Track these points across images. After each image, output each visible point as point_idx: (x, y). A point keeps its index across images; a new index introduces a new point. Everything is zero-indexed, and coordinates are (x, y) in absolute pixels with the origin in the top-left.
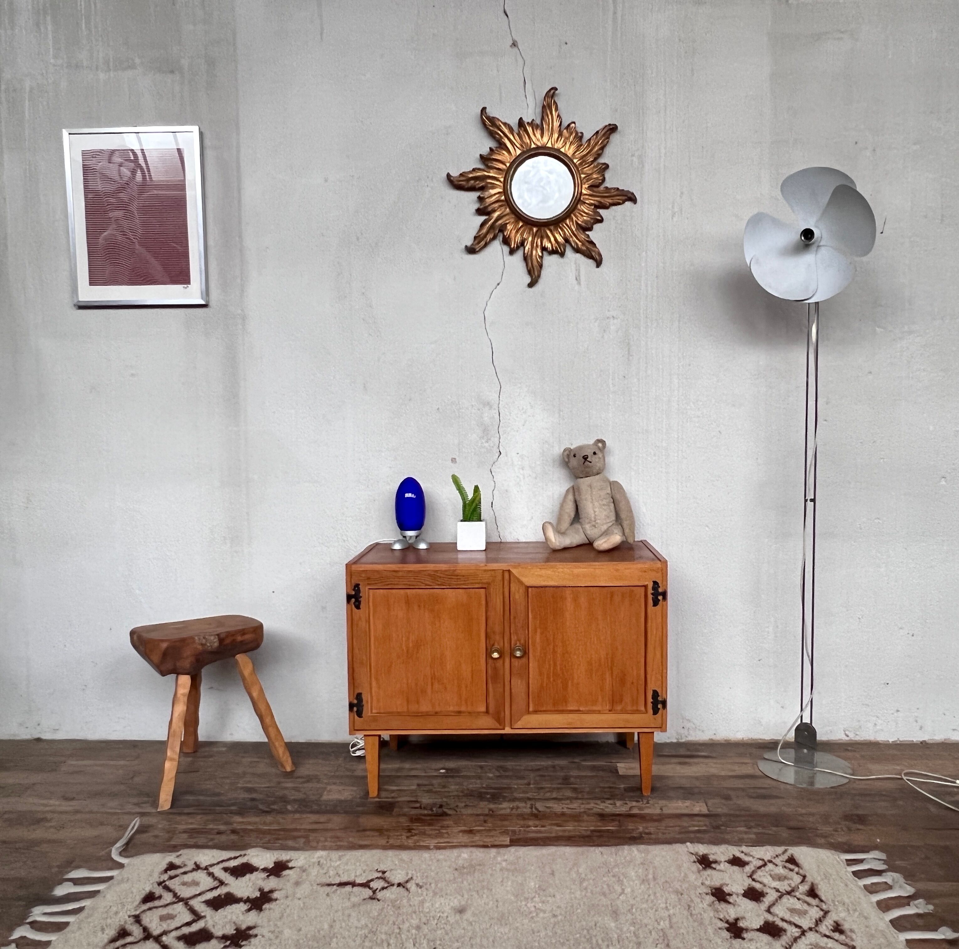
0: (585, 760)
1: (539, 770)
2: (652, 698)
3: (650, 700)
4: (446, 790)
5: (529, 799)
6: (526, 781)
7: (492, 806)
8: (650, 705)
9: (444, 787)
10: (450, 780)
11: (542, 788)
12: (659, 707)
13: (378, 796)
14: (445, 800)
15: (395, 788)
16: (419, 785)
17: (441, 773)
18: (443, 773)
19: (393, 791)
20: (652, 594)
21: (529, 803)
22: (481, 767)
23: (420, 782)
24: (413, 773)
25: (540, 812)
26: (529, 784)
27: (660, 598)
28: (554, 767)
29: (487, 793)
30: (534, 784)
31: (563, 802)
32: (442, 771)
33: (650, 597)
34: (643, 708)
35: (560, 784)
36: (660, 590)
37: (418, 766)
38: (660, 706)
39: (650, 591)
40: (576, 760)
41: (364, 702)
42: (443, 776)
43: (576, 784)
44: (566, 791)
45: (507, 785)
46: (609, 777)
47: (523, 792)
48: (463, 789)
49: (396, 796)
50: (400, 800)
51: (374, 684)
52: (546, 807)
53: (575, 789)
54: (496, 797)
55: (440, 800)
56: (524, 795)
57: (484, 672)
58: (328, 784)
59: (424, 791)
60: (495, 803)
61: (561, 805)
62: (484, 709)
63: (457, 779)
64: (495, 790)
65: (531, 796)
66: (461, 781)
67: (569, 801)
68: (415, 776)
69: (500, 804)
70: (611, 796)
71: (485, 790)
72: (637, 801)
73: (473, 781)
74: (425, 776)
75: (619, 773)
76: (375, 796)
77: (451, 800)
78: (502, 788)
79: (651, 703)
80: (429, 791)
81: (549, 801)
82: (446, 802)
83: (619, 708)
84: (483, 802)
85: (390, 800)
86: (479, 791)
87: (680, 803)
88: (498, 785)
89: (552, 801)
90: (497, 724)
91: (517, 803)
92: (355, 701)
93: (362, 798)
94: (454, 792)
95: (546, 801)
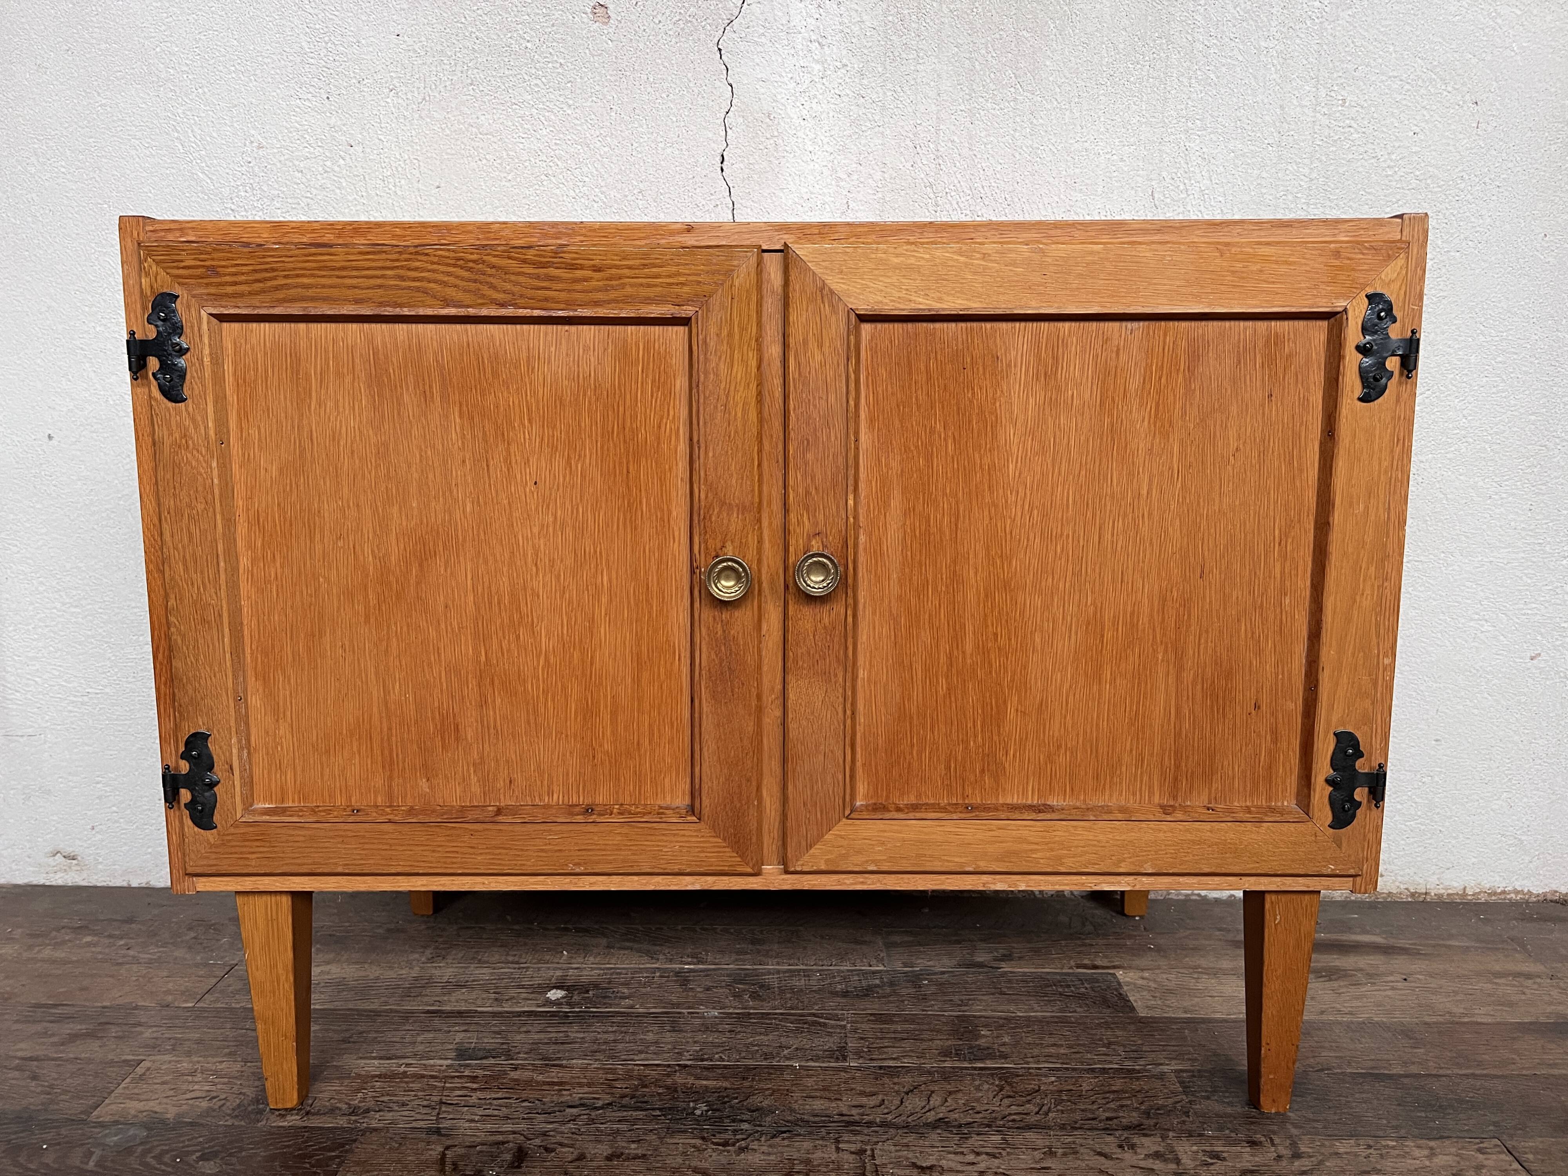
0: (1007, 957)
1: (867, 993)
2: (1333, 765)
3: (1323, 769)
4: (554, 1075)
5: (850, 1124)
6: (831, 1043)
7: (712, 1158)
8: (1321, 793)
9: (549, 1062)
10: (574, 1032)
11: (893, 1072)
12: (1357, 797)
13: (303, 1105)
14: (541, 1123)
15: (374, 1066)
16: (462, 1053)
17: (549, 1003)
18: (557, 1003)
19: (366, 1079)
20: (1359, 348)
21: (851, 1143)
22: (683, 979)
23: (471, 1039)
24: (456, 1002)
26: (841, 1054)
27: (1393, 365)
28: (915, 979)
29: (697, 1094)
30: (859, 1054)
31: (975, 1141)
32: (555, 995)
33: (1352, 361)
34: (1289, 803)
35: (946, 1053)
36: (1395, 332)
37: (484, 973)
38: (1360, 794)
39: (1353, 335)
40: (981, 957)
41: (219, 772)
42: (553, 1014)
43: (1004, 1056)
44: (978, 1089)
45: (766, 1056)
46: (1107, 1025)
47: (825, 1089)
48: (613, 1071)
49: (371, 1104)
50: (374, 1124)
51: (255, 701)
52: (914, 1165)
53: (1006, 1076)
54: (726, 1112)
55: (522, 1126)
56: (827, 1104)
57: (683, 655)
58: (154, 1047)
59: (474, 1079)
60: (725, 1144)
61: (971, 1158)
62: (681, 800)
63: (598, 1026)
64: (725, 1078)
65: (854, 1111)
66: (611, 1037)
67: (997, 1138)
68: (460, 1014)
69: (742, 1150)
70: (1147, 1114)
71: (691, 1080)
72: (1253, 1143)
73: (650, 1037)
74: (495, 1015)
75: (1133, 1009)
76: (289, 1106)
77: (563, 1123)
78: (748, 1069)
79: (1327, 781)
80: (492, 1081)
81: (922, 1136)
82: (545, 1134)
83: (1198, 800)
84: (679, 1139)
85: (342, 1122)
86: (669, 1081)
87: (1417, 1153)
88: (736, 1056)
89: (934, 1136)
90: (730, 857)
91: (807, 1145)
92: (184, 767)
93: (240, 1112)
94: (581, 1085)
95: (911, 1138)
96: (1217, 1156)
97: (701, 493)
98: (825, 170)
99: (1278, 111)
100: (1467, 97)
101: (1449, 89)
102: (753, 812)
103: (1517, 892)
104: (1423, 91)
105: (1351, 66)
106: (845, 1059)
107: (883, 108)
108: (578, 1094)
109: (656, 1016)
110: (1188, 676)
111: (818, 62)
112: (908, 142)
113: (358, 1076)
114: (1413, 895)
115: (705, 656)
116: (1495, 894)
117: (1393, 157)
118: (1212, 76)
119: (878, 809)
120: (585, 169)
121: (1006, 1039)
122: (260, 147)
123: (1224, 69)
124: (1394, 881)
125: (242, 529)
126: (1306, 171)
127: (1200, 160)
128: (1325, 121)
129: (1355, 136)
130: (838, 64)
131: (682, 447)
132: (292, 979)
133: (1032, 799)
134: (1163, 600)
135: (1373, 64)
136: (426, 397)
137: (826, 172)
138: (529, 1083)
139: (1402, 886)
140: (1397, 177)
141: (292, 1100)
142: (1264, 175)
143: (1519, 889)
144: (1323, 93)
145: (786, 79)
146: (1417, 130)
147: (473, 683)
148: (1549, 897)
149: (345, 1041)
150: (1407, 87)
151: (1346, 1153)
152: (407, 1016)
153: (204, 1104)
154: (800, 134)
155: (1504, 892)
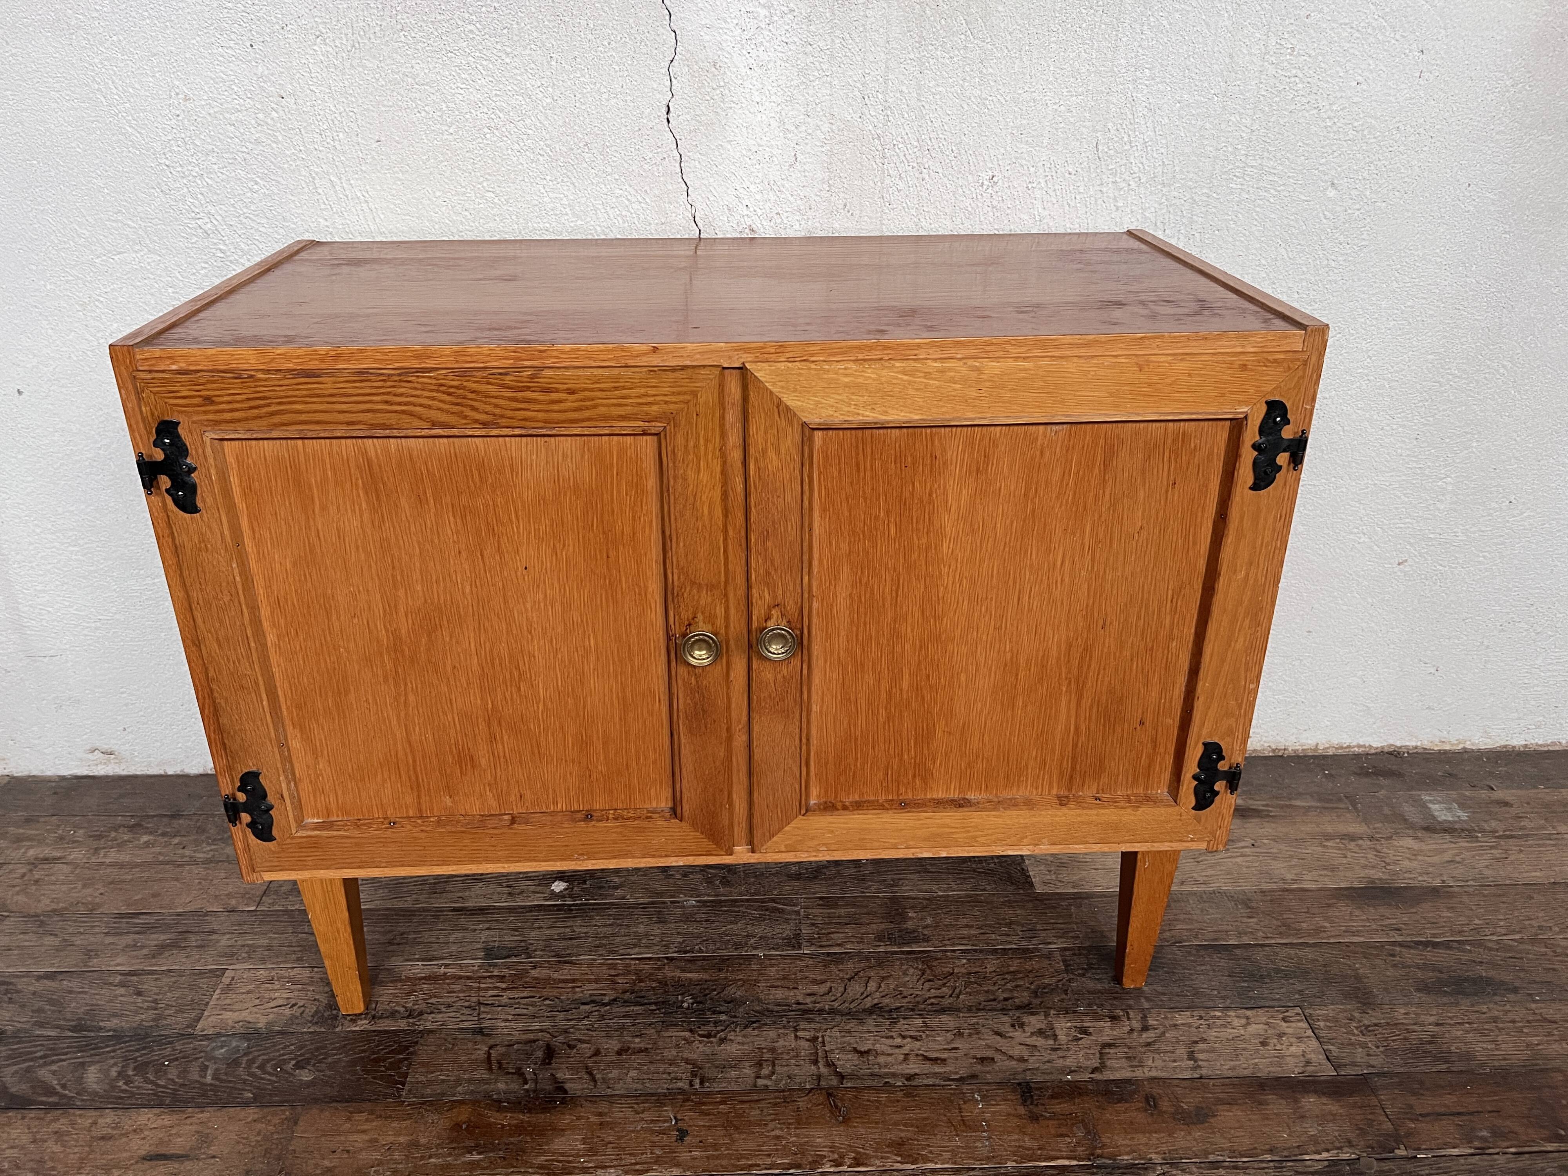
2: (1200, 765)
3: (1191, 767)
4: (566, 972)
5: (806, 1013)
6: (787, 930)
7: (699, 1049)
8: (1188, 785)
9: (563, 960)
10: (579, 927)
11: (837, 959)
12: (1217, 787)
13: (369, 1012)
14: (561, 1020)
15: (418, 969)
16: (490, 953)
17: (554, 895)
18: (561, 895)
19: (415, 982)
20: (1255, 447)
21: (806, 1031)
23: (494, 937)
25: (841, 1077)
26: (795, 941)
27: (1283, 459)
29: (684, 987)
30: (811, 941)
31: (902, 1024)
32: (558, 886)
33: (1248, 455)
34: (1162, 791)
35: (880, 938)
36: (1287, 433)
38: (1219, 786)
39: (1251, 435)
41: (271, 799)
42: (559, 908)
43: (927, 939)
44: (905, 974)
45: (737, 946)
46: (1010, 904)
47: (784, 978)
48: (613, 966)
49: (422, 1006)
50: (429, 1025)
51: (295, 744)
52: (855, 1050)
53: (927, 959)
54: (708, 1004)
55: (547, 1024)
56: (787, 993)
57: (662, 699)
58: (231, 955)
59: (502, 978)
60: (708, 1036)
61: (898, 1041)
62: (665, 804)
63: (598, 920)
64: (704, 969)
65: (809, 1000)
66: (609, 930)
67: (919, 1022)
68: (482, 911)
69: (723, 1040)
70: (1035, 993)
71: (678, 974)
72: (1114, 1018)
73: (641, 929)
74: (511, 910)
75: (1031, 884)
76: (358, 1012)
77: (580, 1020)
78: (723, 960)
79: (1195, 777)
80: (517, 980)
81: (861, 1022)
82: (566, 1031)
83: (1089, 792)
84: (672, 1032)
85: (402, 1025)
86: (660, 975)
87: (1236, 1022)
88: (712, 947)
89: (870, 1022)
90: (706, 844)
91: (772, 1034)
92: (241, 797)
93: (318, 1018)
94: (590, 982)
95: (852, 1024)
96: (1085, 1031)
97: (675, 577)
98: (772, 121)
99: (1227, 60)
100: (1414, 46)
101: (1398, 37)
102: (725, 815)
103: (1359, 746)
104: (1372, 39)
105: (1303, 13)
106: (800, 948)
107: (832, 55)
108: (588, 990)
109: (644, 906)
110: (1086, 702)
111: (764, 6)
112: (857, 93)
113: (408, 979)
114: (1274, 751)
115: (682, 701)
116: (1342, 748)
117: (1334, 108)
118: (1165, 23)
119: (829, 807)
120: (528, 121)
121: (929, 921)
122: (186, 99)
123: (1177, 15)
124: (1259, 741)
125: (265, 612)
126: (1248, 122)
127: (1145, 111)
128: (1272, 70)
129: (1300, 86)
130: (785, 9)
131: (655, 536)
132: (349, 930)
133: (954, 795)
134: (1070, 646)
135: (1326, 10)
136: (421, 500)
137: (774, 124)
138: (548, 981)
139: (1266, 745)
140: (1335, 128)
141: (360, 1008)
142: (1208, 126)
143: (1362, 743)
144: (1273, 41)
145: (731, 26)
146: (1360, 79)
147: (482, 725)
148: (1386, 750)
149: (390, 943)
150: (1357, 34)
151: (1183, 1024)
152: (437, 913)
153: (287, 1012)
154: (746, 84)
155: (1349, 747)
